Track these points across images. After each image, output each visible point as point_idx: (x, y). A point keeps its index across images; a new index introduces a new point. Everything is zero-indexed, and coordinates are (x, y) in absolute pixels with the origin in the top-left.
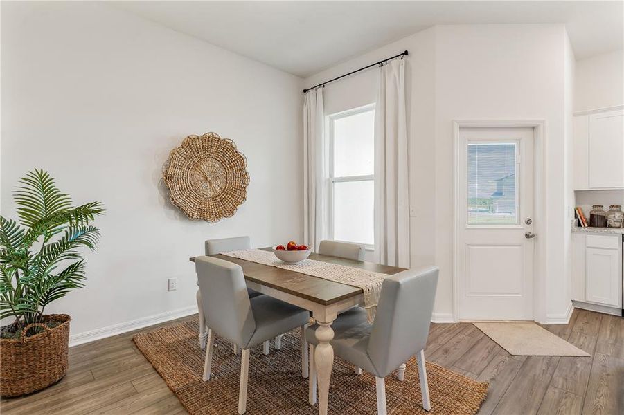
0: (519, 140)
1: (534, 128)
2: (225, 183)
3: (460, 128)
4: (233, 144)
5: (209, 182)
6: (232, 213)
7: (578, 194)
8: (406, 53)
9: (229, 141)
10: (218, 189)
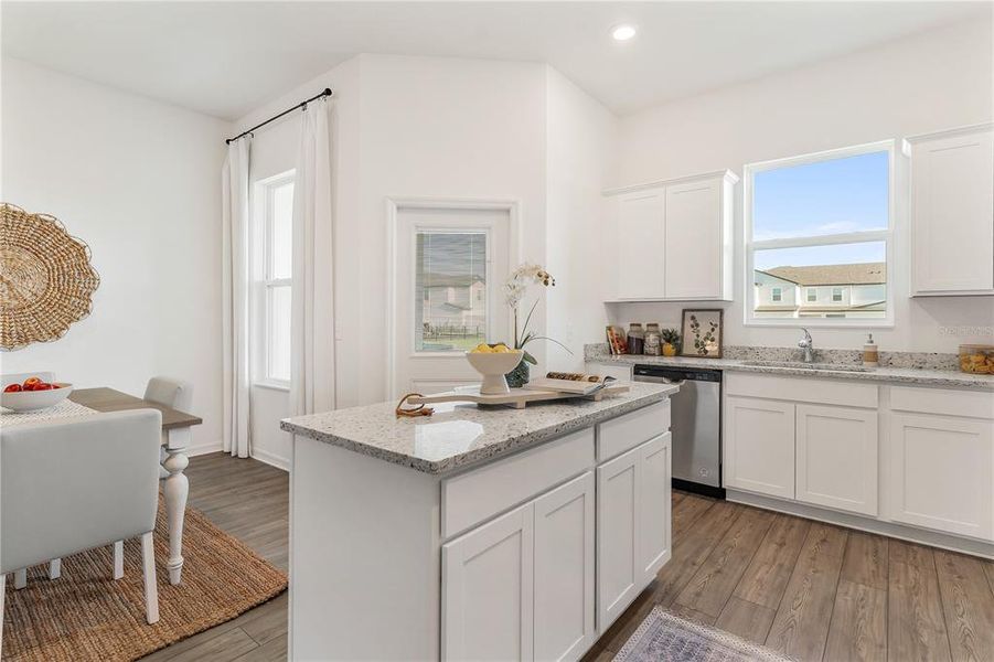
0: (489, 228)
1: (508, 211)
2: (44, 286)
3: (398, 208)
4: (57, 223)
5: (8, 283)
6: (56, 334)
7: (615, 308)
8: (328, 92)
9: (47, 218)
10: (28, 296)
